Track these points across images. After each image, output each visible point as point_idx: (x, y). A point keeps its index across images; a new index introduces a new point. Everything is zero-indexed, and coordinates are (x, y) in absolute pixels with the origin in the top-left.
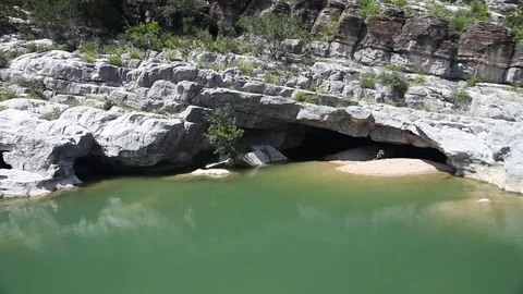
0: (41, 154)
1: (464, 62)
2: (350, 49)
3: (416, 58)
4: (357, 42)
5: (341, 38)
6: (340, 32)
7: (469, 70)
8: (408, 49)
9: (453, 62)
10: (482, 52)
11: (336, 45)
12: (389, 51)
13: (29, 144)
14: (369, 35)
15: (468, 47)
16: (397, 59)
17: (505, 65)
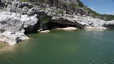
0: (18, 25)
1: (68, 11)
2: (50, 6)
3: (62, 9)
4: (52, 5)
5: (49, 4)
6: (49, 2)
7: (69, 12)
8: (61, 7)
9: (67, 11)
10: (71, 9)
11: (48, 5)
12: (57, 8)
13: (13, 21)
14: (54, 4)
15: (69, 8)
16: (59, 9)
17: (73, 12)
